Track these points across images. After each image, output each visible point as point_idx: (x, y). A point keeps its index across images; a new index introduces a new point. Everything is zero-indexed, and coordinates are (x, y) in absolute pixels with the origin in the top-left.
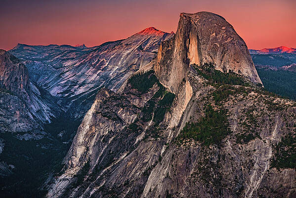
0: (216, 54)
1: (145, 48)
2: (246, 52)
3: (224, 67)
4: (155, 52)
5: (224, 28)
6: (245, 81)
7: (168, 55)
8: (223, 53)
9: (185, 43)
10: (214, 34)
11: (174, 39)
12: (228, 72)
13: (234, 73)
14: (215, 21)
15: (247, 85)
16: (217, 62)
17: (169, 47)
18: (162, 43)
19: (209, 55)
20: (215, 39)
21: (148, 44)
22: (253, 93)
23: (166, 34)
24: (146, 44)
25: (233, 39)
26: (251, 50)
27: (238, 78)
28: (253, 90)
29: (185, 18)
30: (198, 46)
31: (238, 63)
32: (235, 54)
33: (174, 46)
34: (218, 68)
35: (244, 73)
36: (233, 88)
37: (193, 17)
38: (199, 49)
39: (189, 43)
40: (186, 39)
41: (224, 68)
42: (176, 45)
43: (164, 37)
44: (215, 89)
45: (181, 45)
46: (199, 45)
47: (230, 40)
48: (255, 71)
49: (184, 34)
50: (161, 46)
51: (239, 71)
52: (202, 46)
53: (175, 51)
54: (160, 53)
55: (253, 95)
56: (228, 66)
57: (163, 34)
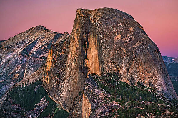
0: (121, 62)
1: (32, 52)
2: (158, 60)
3: (131, 78)
4: (43, 58)
5: (131, 29)
6: (158, 97)
7: (61, 62)
8: (131, 60)
9: (82, 47)
10: (119, 36)
11: (68, 41)
12: (136, 84)
13: (144, 86)
14: (120, 20)
15: (161, 101)
16: (123, 71)
17: (61, 51)
18: (53, 46)
19: (112, 62)
20: (121, 42)
21: (35, 48)
22: (167, 112)
23: (58, 35)
24: (33, 47)
25: (143, 43)
26: (166, 58)
27: (148, 93)
28: (168, 108)
29: (82, 15)
30: (99, 51)
31: (149, 73)
32: (145, 62)
33: (68, 51)
34: (123, 79)
35: (157, 86)
36: (143, 106)
37: (92, 14)
38: (100, 55)
39: (88, 47)
40: (84, 42)
41: (132, 80)
42: (71, 49)
43: (56, 38)
44: (120, 106)
45: (77, 49)
46: (100, 49)
47: (139, 45)
48: (171, 84)
49: (81, 36)
50: (52, 50)
51: (150, 84)
52: (104, 51)
53: (70, 56)
54: (50, 59)
55: (169, 114)
56: (136, 77)
57: (54, 35)
